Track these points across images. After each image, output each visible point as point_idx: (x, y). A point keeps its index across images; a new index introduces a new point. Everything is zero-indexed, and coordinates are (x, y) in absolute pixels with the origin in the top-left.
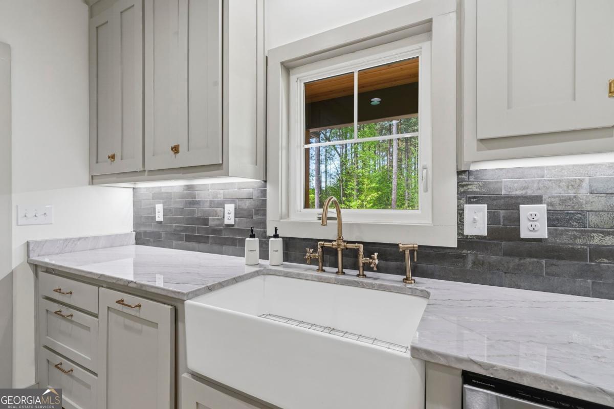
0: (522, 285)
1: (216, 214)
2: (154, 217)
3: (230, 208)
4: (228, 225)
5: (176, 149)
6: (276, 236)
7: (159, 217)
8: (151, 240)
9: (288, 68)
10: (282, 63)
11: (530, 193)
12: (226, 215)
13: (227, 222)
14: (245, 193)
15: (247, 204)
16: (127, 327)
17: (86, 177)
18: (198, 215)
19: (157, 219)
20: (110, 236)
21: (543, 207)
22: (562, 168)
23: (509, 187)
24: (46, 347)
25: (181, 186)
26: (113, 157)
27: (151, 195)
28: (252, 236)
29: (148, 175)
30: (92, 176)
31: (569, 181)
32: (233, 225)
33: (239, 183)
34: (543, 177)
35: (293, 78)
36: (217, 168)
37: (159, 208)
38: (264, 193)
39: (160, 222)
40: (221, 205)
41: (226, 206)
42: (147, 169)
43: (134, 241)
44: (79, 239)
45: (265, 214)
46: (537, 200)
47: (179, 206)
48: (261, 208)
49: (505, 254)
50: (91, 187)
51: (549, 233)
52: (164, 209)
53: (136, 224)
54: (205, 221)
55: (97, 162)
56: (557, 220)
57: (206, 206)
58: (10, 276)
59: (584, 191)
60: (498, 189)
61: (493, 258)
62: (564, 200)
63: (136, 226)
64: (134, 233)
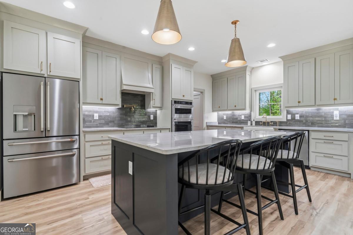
0: (296, 126)
2: (223, 119)
3: (243, 116)
5: (235, 106)
6: (254, 121)
8: (223, 123)
9: (256, 91)
13: (242, 119)
14: (246, 113)
15: (247, 115)
18: (235, 118)
22: (301, 109)
23: (294, 112)
25: (231, 112)
26: (219, 107)
27: (223, 114)
28: (249, 121)
30: (213, 110)
31: (302, 112)
32: (244, 119)
34: (299, 111)
35: (257, 92)
36: (244, 109)
37: (225, 117)
38: (251, 113)
39: (225, 120)
40: (241, 116)
43: (218, 124)
46: (298, 114)
47: (230, 116)
48: (250, 116)
51: (300, 119)
54: (237, 119)
55: (215, 108)
56: (300, 117)
57: (237, 116)
58: (205, 128)
59: (304, 113)
60: (292, 113)
61: (292, 123)
62: (301, 114)
63: (218, 120)
64: (218, 122)
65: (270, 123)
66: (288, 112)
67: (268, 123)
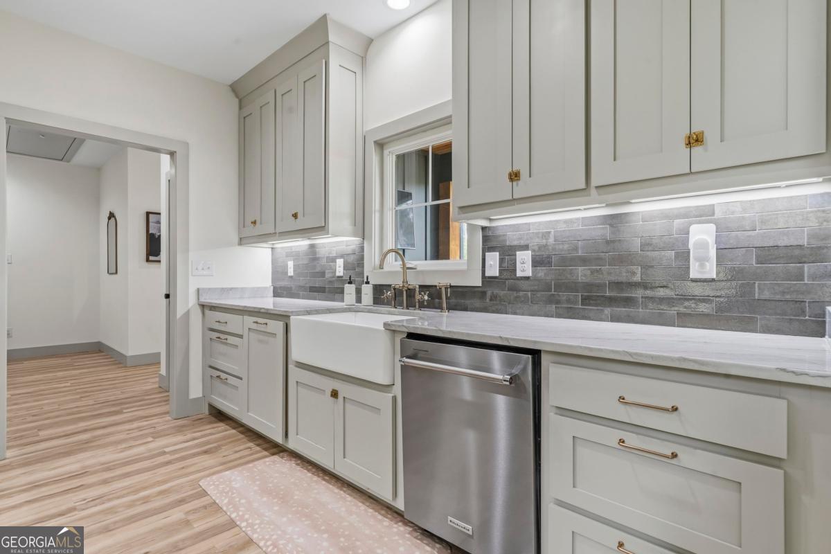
0: (518, 311)
1: (331, 268)
2: (287, 273)
3: (340, 262)
4: (338, 277)
5: (295, 216)
6: (368, 283)
7: (291, 272)
8: (285, 292)
9: (381, 145)
10: (375, 142)
11: (523, 243)
12: (337, 269)
13: (338, 274)
14: (350, 249)
15: (352, 259)
16: (260, 341)
17: (236, 240)
18: (318, 269)
19: (289, 274)
20: (254, 288)
21: (529, 253)
22: (540, 223)
23: (512, 239)
24: (211, 367)
25: (306, 245)
26: (254, 223)
27: (284, 253)
28: (350, 283)
29: (279, 236)
30: (241, 238)
31: (543, 233)
32: (341, 277)
33: (347, 241)
34: (529, 230)
35: (386, 152)
36: (322, 229)
37: (291, 264)
38: (362, 248)
39: (291, 277)
40: (333, 260)
41: (338, 260)
42: (278, 231)
43: (272, 294)
44: (231, 289)
45: (363, 267)
46: (526, 248)
47: (305, 262)
48: (360, 262)
49: (509, 290)
50: (240, 247)
51: (533, 272)
52: (294, 265)
53: (274, 279)
54: (323, 274)
55: (244, 227)
56: (536, 263)
57: (324, 262)
58: (187, 314)
59: (551, 240)
60: (505, 241)
61: (502, 293)
62: (541, 247)
63: (273, 280)
64: (272, 287)
65: (418, 297)
66: (490, 241)
67: (411, 292)
